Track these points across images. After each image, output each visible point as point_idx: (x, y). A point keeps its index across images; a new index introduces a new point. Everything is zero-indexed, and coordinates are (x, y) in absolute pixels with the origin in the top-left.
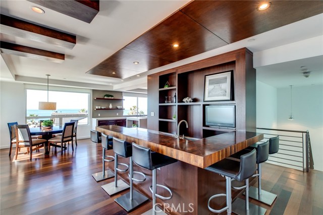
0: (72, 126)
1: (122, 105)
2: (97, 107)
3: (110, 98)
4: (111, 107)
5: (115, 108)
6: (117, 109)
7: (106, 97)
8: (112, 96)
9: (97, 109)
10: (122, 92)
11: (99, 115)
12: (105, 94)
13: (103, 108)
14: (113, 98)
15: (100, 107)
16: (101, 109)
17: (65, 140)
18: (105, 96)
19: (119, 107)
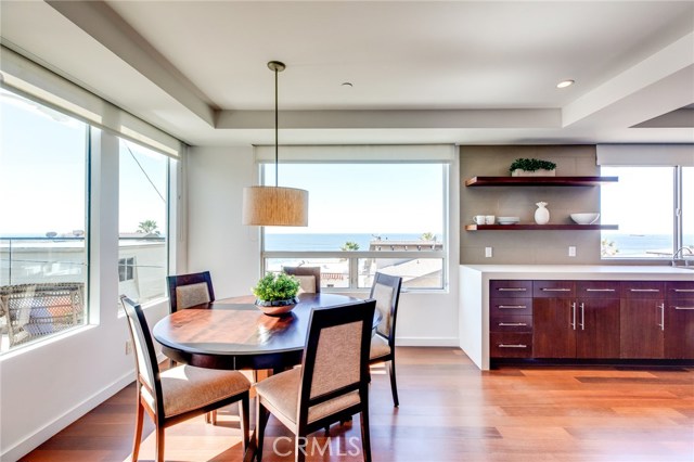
0: (359, 325)
1: (596, 209)
2: (480, 220)
3: (540, 173)
4: (542, 215)
5: (557, 221)
6: (572, 226)
7: (518, 173)
8: (548, 166)
9: (480, 228)
10: (592, 146)
11: (488, 252)
12: (514, 160)
13: (505, 220)
14: (552, 173)
15: (491, 220)
16: (497, 227)
17: (317, 413)
18: (513, 168)
19: (581, 217)
